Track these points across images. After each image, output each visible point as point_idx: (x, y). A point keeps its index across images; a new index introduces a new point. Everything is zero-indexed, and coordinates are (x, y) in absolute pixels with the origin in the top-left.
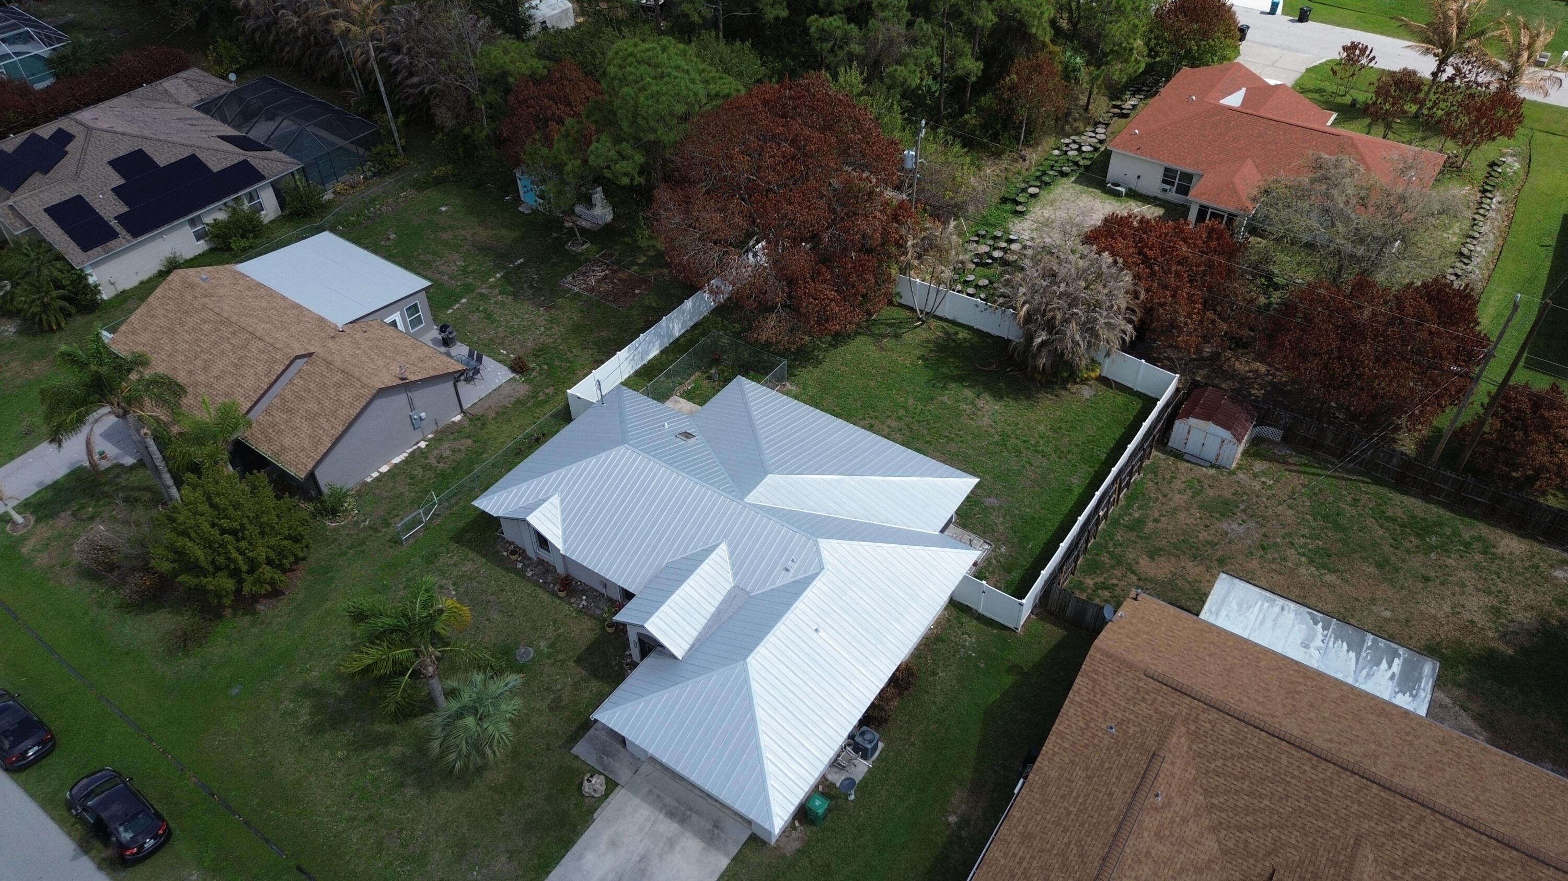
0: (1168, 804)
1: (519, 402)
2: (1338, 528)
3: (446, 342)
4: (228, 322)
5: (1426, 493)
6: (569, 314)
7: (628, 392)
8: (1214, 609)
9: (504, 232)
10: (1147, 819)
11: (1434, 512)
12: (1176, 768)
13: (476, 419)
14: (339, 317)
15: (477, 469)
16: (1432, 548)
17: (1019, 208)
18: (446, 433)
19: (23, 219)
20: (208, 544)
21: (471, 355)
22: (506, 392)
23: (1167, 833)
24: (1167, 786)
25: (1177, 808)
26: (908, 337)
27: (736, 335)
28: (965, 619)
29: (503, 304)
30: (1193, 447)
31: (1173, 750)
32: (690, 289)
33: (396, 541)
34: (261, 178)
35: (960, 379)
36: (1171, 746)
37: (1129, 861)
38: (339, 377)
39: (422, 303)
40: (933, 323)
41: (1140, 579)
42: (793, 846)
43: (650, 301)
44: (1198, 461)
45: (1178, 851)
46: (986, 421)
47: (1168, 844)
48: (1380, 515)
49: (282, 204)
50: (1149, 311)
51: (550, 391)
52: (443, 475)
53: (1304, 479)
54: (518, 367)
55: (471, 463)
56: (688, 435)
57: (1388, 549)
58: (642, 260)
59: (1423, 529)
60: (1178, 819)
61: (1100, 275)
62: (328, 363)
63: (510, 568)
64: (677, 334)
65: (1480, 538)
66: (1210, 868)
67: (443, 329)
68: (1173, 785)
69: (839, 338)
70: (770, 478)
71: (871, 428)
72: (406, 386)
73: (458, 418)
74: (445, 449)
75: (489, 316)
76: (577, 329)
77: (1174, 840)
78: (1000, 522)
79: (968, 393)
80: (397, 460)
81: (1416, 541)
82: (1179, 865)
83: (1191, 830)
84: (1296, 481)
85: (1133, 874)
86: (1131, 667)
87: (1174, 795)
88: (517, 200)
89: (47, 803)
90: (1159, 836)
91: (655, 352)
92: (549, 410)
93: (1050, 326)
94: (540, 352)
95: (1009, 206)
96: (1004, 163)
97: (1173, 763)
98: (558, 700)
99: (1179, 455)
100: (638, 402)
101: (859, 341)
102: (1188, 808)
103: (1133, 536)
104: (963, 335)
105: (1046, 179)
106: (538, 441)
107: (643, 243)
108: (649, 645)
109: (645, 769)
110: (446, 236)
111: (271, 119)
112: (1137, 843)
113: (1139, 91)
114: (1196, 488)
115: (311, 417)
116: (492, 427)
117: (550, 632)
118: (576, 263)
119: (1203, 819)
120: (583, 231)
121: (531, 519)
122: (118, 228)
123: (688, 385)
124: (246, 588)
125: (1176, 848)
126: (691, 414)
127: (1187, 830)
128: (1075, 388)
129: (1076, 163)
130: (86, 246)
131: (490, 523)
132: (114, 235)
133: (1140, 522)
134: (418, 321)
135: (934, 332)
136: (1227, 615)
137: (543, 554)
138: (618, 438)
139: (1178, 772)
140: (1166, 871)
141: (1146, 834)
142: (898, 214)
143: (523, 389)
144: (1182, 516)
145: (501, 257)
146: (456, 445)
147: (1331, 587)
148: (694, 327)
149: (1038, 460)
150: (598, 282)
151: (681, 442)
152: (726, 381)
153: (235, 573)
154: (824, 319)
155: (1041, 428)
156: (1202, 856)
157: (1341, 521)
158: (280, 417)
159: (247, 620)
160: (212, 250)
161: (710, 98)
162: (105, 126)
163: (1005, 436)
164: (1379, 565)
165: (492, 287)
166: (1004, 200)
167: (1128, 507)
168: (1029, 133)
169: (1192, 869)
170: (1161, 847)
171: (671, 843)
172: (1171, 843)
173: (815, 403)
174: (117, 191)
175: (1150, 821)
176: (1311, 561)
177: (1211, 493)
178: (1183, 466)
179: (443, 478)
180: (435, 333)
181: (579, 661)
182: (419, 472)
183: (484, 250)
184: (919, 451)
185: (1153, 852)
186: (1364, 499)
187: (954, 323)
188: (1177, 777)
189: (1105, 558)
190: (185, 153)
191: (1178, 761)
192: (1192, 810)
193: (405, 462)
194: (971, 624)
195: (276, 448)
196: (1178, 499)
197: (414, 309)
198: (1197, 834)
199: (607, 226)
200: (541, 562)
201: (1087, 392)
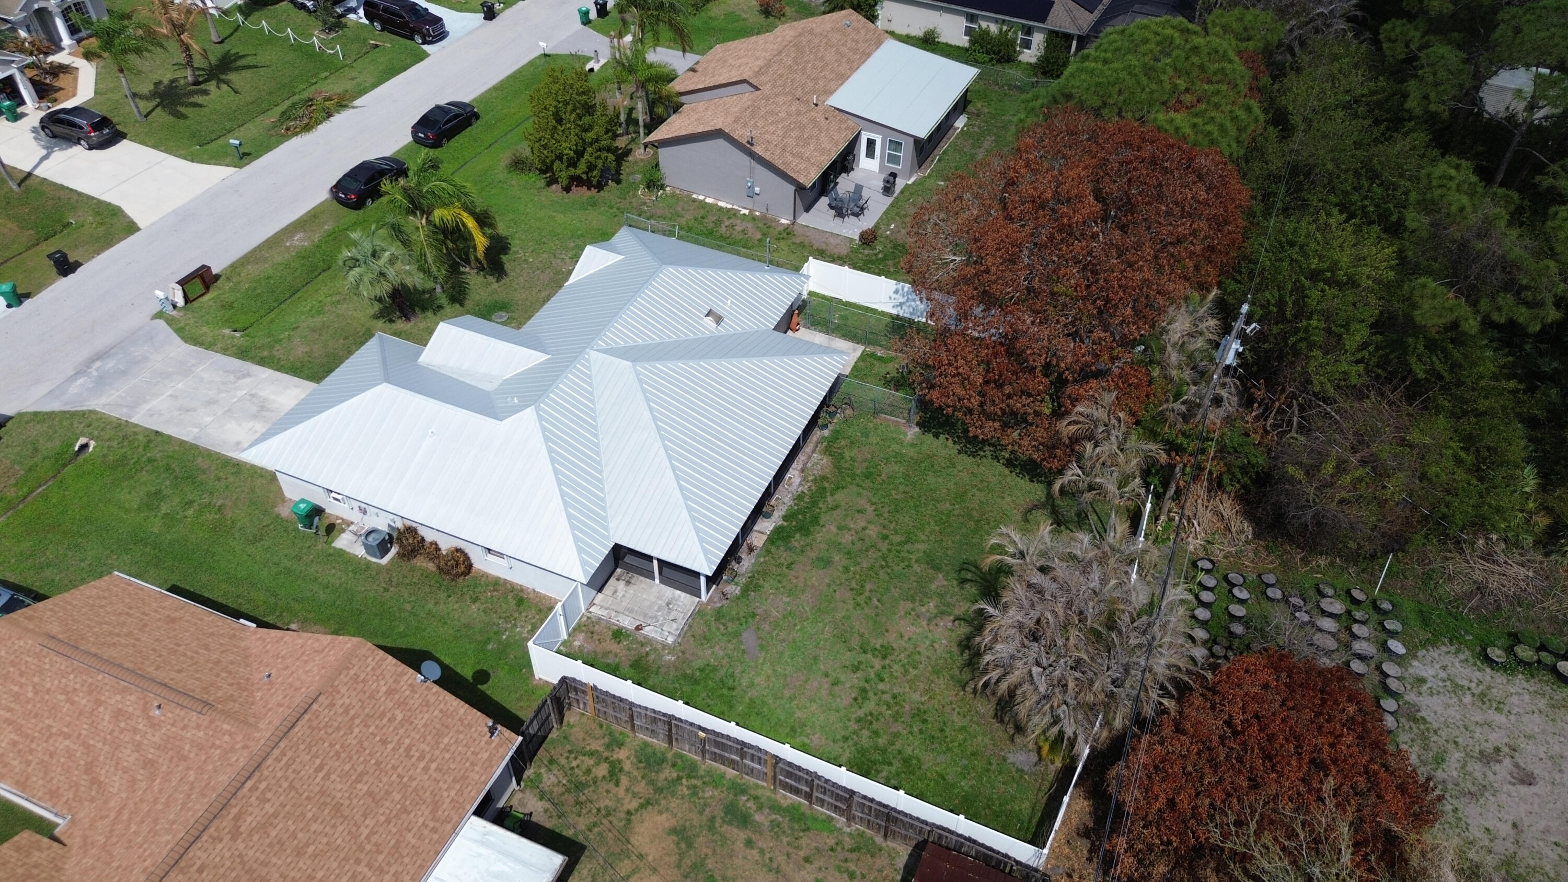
0: (154, 725)
8: (492, 839)
10: (133, 698)
12: (194, 732)
18: (766, 222)
23: (122, 725)
24: (171, 721)
25: (149, 736)
31: (213, 726)
36: (218, 723)
37: (90, 680)
41: (629, 813)
45: (105, 739)
47: (111, 727)
54: (868, 239)
60: (138, 738)
66: (92, 783)
68: (174, 729)
73: (784, 222)
77: (116, 734)
78: (716, 652)
82: (92, 742)
83: (129, 757)
85: (78, 686)
87: (164, 730)
90: (119, 714)
97: (198, 727)
102: (152, 750)
112: (108, 687)
119: (141, 771)
125: (109, 737)
127: (128, 752)
136: (480, 855)
139: (189, 735)
140: (85, 726)
141: (118, 697)
156: (103, 772)
169: (90, 759)
170: (107, 718)
172: (113, 731)
175: (131, 702)
185: (101, 709)
188: (183, 733)
191: (201, 734)
192: (150, 756)
193: (724, 210)
198: (125, 764)
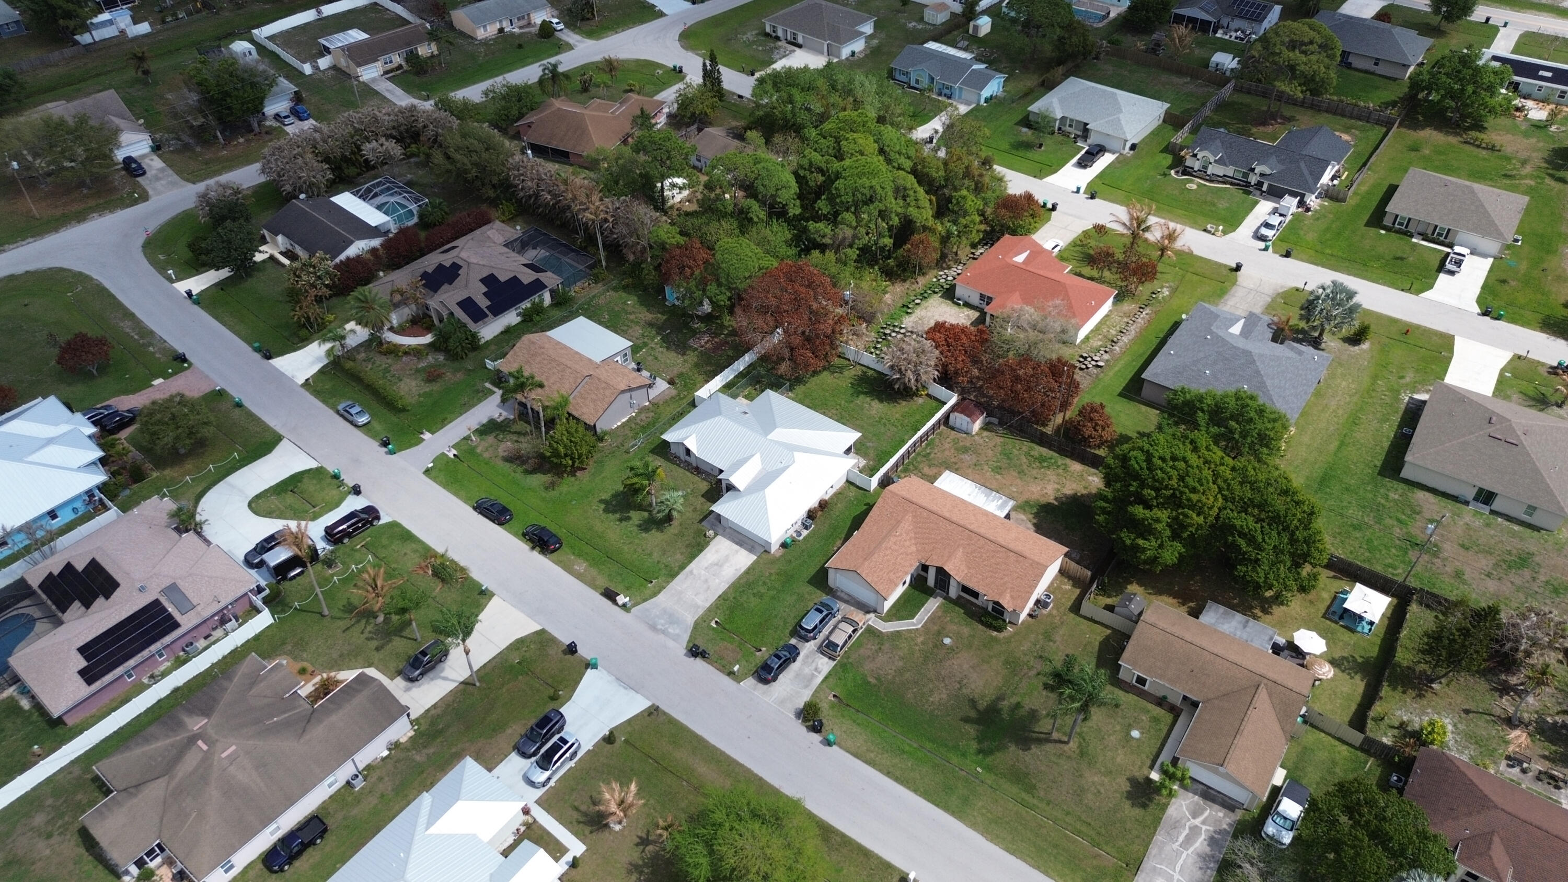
0: (900, 535)
1: (672, 398)
2: (1009, 458)
3: (639, 370)
4: (554, 360)
5: (1050, 447)
6: (692, 357)
7: (721, 395)
8: (940, 482)
9: (659, 316)
11: (1051, 453)
12: (906, 526)
13: (655, 404)
14: (598, 359)
15: (657, 425)
16: (1043, 467)
17: (909, 311)
18: (642, 410)
19: (446, 307)
20: (565, 447)
21: (651, 376)
22: (667, 393)
24: (901, 531)
25: (903, 537)
26: (846, 373)
27: (768, 370)
28: (851, 487)
29: (662, 352)
30: (958, 425)
32: (748, 350)
33: (627, 452)
34: (546, 287)
35: (866, 393)
36: (905, 519)
38: (604, 385)
39: (629, 352)
40: (858, 367)
42: (779, 554)
43: (730, 353)
44: (960, 431)
46: (874, 412)
47: (898, 546)
48: (1028, 454)
49: (552, 297)
50: (945, 366)
51: (686, 393)
52: (643, 427)
53: (1002, 440)
54: (671, 382)
55: (654, 423)
56: (746, 413)
57: (1025, 467)
58: (726, 332)
59: (1041, 459)
60: (903, 540)
61: (923, 351)
62: (599, 379)
63: (674, 463)
64: (742, 369)
65: (1065, 464)
67: (638, 364)
68: (903, 531)
69: (815, 373)
70: (777, 430)
71: (824, 414)
72: (631, 390)
73: (647, 404)
74: (643, 416)
75: (656, 358)
76: (697, 365)
78: (872, 453)
79: (868, 399)
80: (624, 420)
81: (1038, 464)
82: (900, 552)
83: (908, 543)
84: (999, 440)
86: (897, 495)
87: (903, 533)
88: (664, 299)
89: (515, 534)
90: (895, 544)
91: (732, 377)
92: (685, 402)
93: (900, 371)
94: (681, 375)
95: (905, 309)
96: (907, 285)
98: (696, 508)
99: (953, 428)
100: (724, 399)
101: (825, 373)
102: (907, 537)
103: (924, 459)
104: (870, 373)
105: (926, 295)
106: (682, 415)
107: (726, 323)
108: (730, 488)
109: (728, 530)
110: (632, 317)
111: (534, 248)
113: (986, 244)
114: (956, 441)
115: (594, 401)
116: (661, 408)
117: (691, 486)
118: (694, 333)
119: (912, 541)
120: (698, 316)
121: (685, 443)
122: (488, 312)
123: (746, 392)
124: (576, 465)
126: (747, 405)
128: (915, 398)
129: (942, 287)
130: (476, 321)
131: (666, 444)
132: (487, 316)
133: (929, 454)
134: (626, 360)
135: (858, 371)
137: (687, 458)
138: (717, 412)
140: (895, 553)
142: (840, 320)
143: (674, 392)
144: (947, 453)
145: (660, 329)
146: (647, 415)
147: (997, 479)
148: (749, 366)
149: (894, 429)
150: (706, 343)
151: (743, 415)
152: (763, 391)
153: (572, 459)
154: (807, 366)
155: (897, 415)
157: (1011, 456)
158: (580, 401)
159: (573, 479)
160: (522, 321)
161: (760, 269)
162: (475, 261)
163: (881, 418)
164: (1019, 473)
165: (656, 344)
166: (904, 306)
167: (926, 448)
168: (920, 269)
169: (905, 554)
170: (895, 547)
171: (737, 552)
173: (801, 402)
174: (484, 294)
175: (893, 539)
176: (993, 470)
177: (961, 444)
178: (953, 433)
179: (644, 429)
180: (633, 365)
181: (703, 496)
182: (633, 426)
183: (651, 324)
184: (843, 424)
185: (891, 547)
186: (1024, 448)
187: (868, 367)
188: (906, 528)
189: (911, 467)
190: (511, 275)
191: (908, 524)
192: (909, 538)
193: (627, 421)
194: (852, 488)
195: (580, 413)
196: (947, 446)
197: (626, 355)
199: (709, 313)
200: (686, 461)
201: (920, 401)
